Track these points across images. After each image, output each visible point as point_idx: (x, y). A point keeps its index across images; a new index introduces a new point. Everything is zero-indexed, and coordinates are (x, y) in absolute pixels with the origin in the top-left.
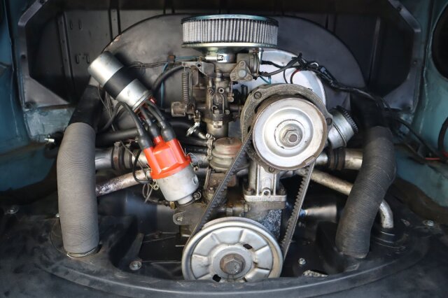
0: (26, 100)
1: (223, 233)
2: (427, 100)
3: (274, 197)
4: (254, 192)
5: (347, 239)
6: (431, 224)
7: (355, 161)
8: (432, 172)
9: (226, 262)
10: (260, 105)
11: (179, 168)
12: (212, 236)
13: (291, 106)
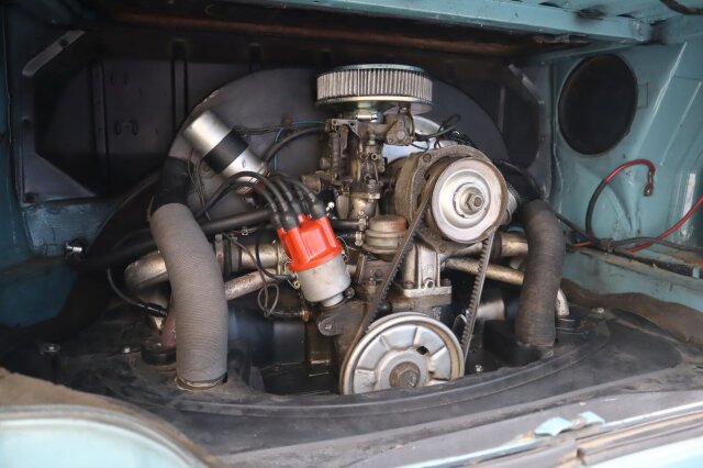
0: (27, 191)
1: (394, 334)
2: (562, 181)
3: (439, 290)
4: (415, 286)
5: (533, 326)
6: (601, 311)
7: (514, 245)
8: (586, 260)
9: (400, 373)
10: (431, 168)
11: (330, 256)
12: (381, 340)
13: (468, 168)
